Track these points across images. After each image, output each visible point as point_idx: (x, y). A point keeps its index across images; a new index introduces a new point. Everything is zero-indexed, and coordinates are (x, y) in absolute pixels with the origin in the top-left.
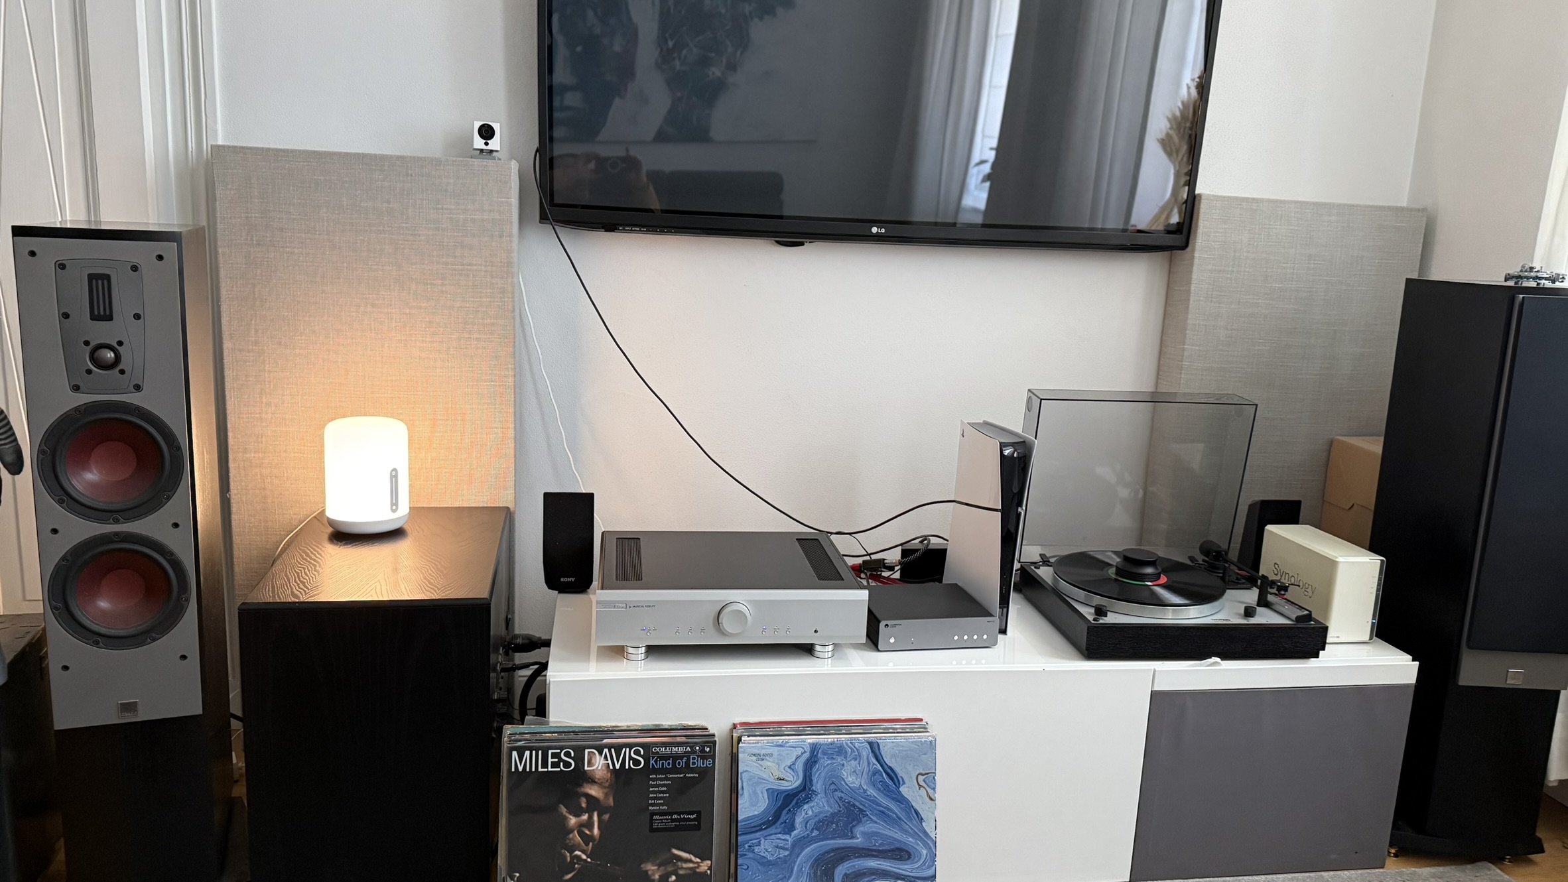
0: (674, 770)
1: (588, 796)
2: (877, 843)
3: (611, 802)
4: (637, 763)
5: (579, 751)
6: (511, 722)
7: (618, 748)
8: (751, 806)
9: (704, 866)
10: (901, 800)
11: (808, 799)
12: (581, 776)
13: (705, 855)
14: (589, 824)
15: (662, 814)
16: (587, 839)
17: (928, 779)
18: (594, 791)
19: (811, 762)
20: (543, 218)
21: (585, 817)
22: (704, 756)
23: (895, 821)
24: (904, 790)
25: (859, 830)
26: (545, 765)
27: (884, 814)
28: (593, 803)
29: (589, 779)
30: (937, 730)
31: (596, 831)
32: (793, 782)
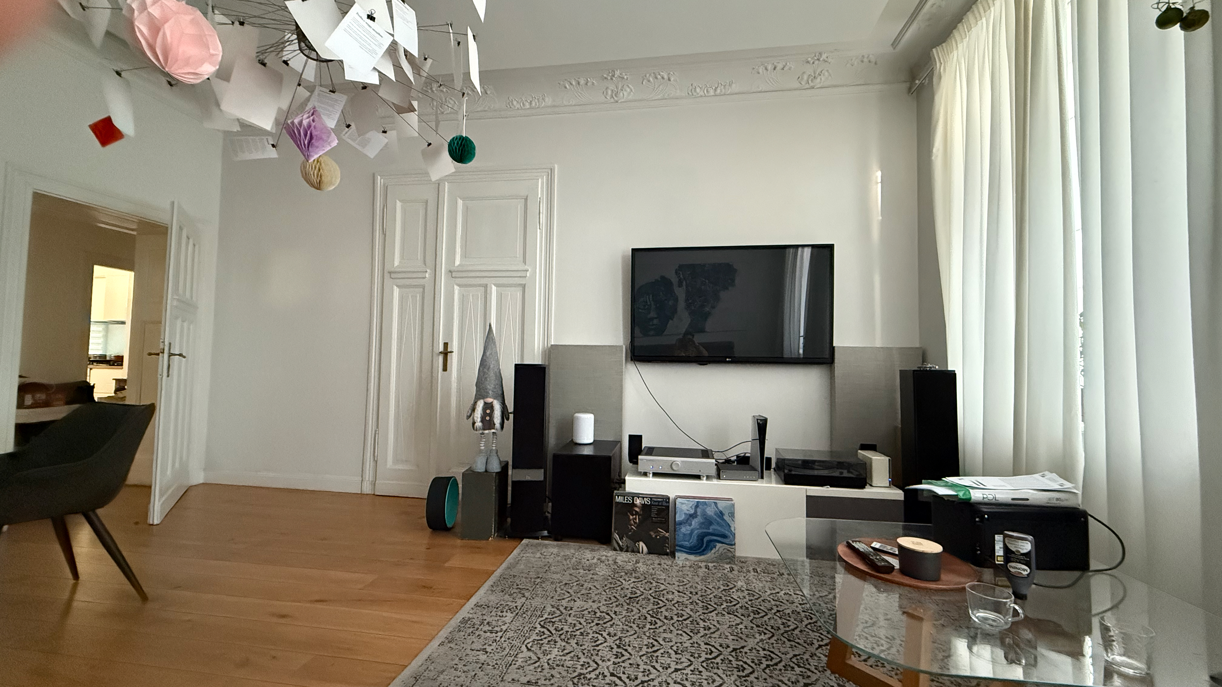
0: (658, 505)
1: (636, 511)
2: (716, 532)
3: (641, 513)
4: (648, 502)
5: (633, 497)
6: (616, 490)
7: (643, 498)
8: (679, 518)
9: (667, 535)
10: (724, 520)
11: (696, 517)
12: (633, 505)
13: (667, 532)
14: (636, 519)
15: (655, 518)
16: (635, 523)
17: (732, 515)
18: (637, 509)
19: (697, 506)
20: (632, 360)
21: (634, 517)
22: (667, 502)
23: (722, 526)
24: (725, 517)
25: (711, 527)
26: (624, 500)
27: (718, 524)
28: (637, 513)
29: (636, 506)
30: (736, 501)
31: (637, 521)
32: (692, 512)
